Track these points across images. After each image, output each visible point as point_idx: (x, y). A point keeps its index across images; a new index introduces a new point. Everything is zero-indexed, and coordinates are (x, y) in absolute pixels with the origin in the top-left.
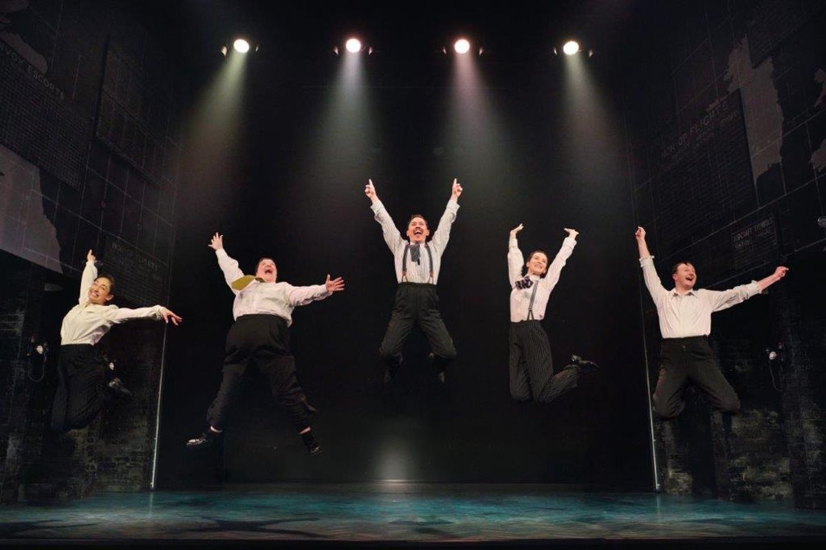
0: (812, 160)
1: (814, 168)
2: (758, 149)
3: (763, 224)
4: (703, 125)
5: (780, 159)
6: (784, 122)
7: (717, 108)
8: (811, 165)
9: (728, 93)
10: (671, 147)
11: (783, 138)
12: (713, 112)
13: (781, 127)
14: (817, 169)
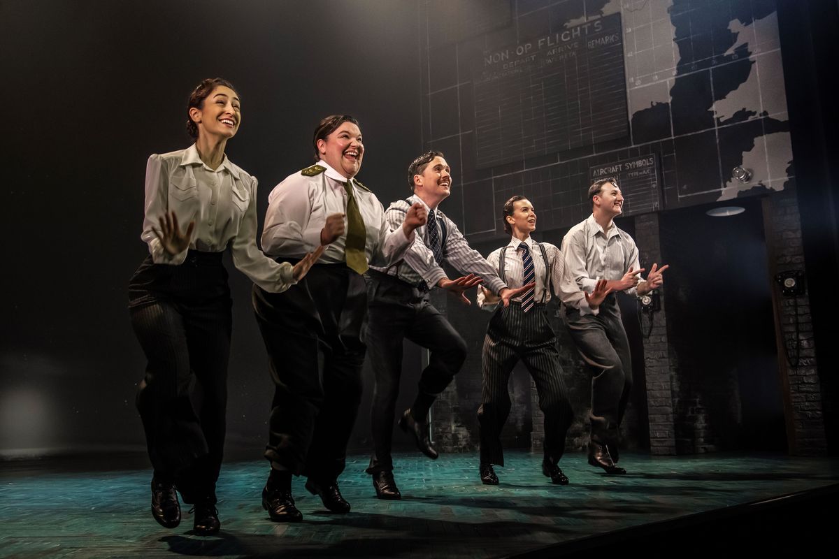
0: (714, 108)
1: (715, 116)
2: (639, 82)
3: (640, 163)
4: (560, 39)
5: (669, 100)
6: (679, 64)
7: (586, 26)
8: (712, 113)
9: (601, 13)
10: (503, 54)
11: (676, 79)
12: (579, 28)
13: (675, 67)
14: (718, 119)
